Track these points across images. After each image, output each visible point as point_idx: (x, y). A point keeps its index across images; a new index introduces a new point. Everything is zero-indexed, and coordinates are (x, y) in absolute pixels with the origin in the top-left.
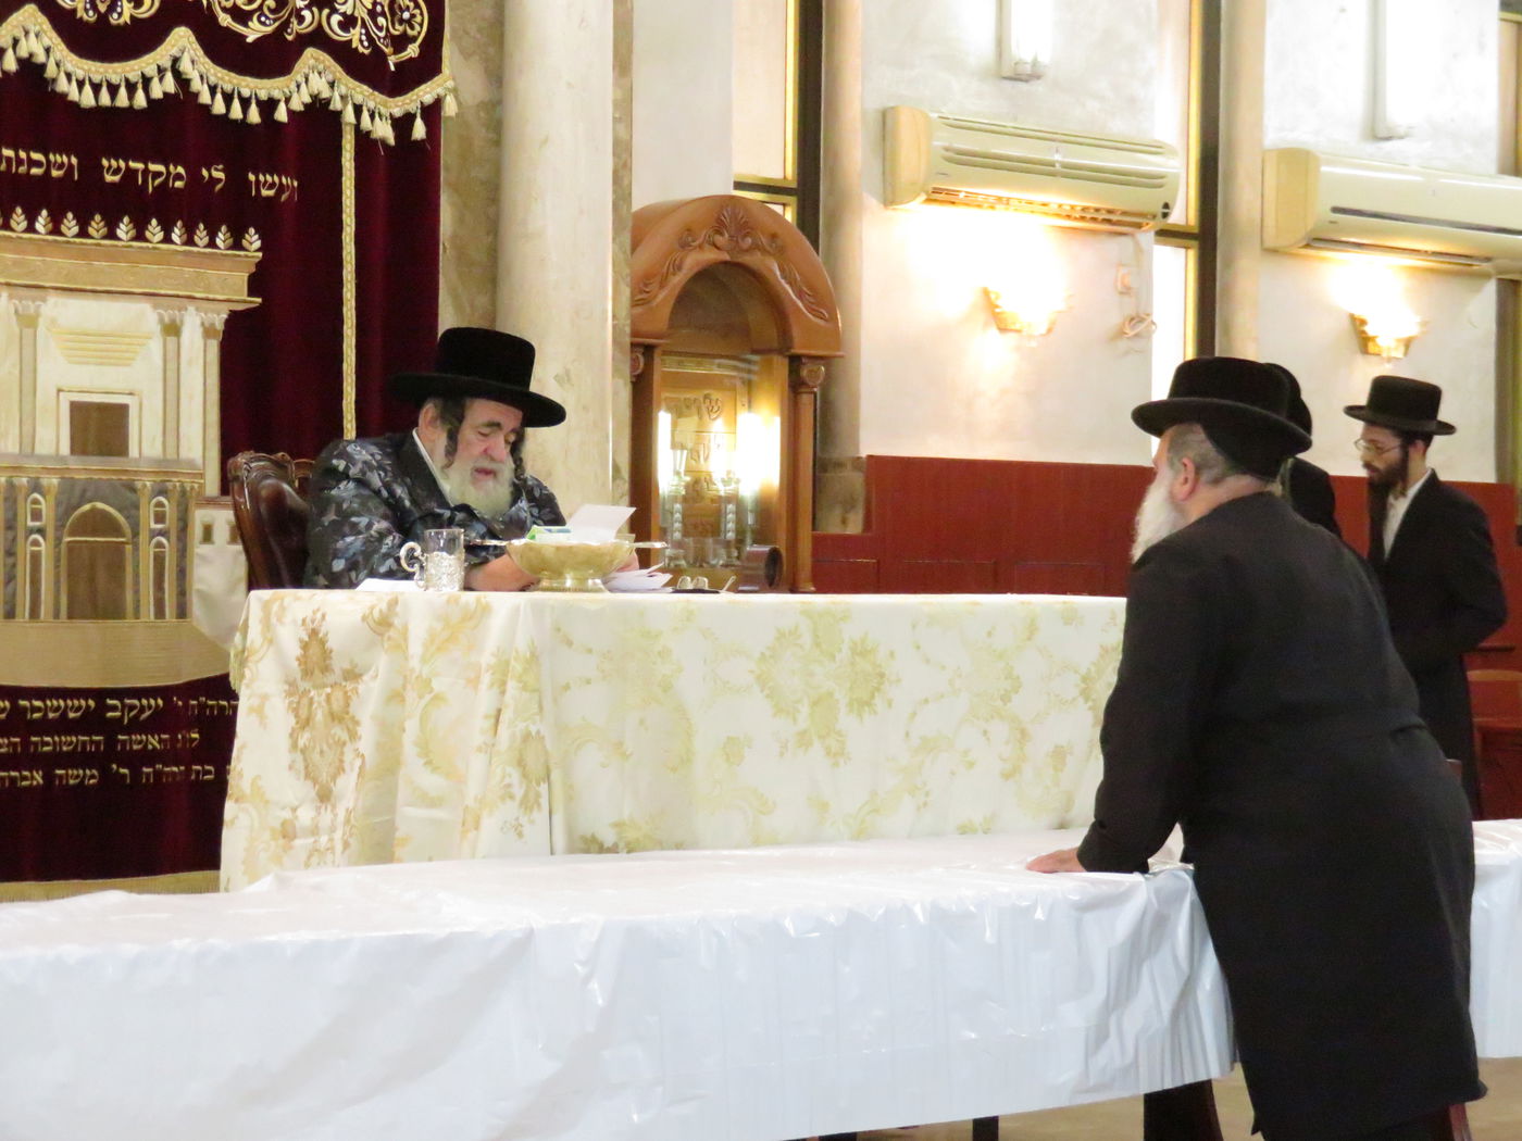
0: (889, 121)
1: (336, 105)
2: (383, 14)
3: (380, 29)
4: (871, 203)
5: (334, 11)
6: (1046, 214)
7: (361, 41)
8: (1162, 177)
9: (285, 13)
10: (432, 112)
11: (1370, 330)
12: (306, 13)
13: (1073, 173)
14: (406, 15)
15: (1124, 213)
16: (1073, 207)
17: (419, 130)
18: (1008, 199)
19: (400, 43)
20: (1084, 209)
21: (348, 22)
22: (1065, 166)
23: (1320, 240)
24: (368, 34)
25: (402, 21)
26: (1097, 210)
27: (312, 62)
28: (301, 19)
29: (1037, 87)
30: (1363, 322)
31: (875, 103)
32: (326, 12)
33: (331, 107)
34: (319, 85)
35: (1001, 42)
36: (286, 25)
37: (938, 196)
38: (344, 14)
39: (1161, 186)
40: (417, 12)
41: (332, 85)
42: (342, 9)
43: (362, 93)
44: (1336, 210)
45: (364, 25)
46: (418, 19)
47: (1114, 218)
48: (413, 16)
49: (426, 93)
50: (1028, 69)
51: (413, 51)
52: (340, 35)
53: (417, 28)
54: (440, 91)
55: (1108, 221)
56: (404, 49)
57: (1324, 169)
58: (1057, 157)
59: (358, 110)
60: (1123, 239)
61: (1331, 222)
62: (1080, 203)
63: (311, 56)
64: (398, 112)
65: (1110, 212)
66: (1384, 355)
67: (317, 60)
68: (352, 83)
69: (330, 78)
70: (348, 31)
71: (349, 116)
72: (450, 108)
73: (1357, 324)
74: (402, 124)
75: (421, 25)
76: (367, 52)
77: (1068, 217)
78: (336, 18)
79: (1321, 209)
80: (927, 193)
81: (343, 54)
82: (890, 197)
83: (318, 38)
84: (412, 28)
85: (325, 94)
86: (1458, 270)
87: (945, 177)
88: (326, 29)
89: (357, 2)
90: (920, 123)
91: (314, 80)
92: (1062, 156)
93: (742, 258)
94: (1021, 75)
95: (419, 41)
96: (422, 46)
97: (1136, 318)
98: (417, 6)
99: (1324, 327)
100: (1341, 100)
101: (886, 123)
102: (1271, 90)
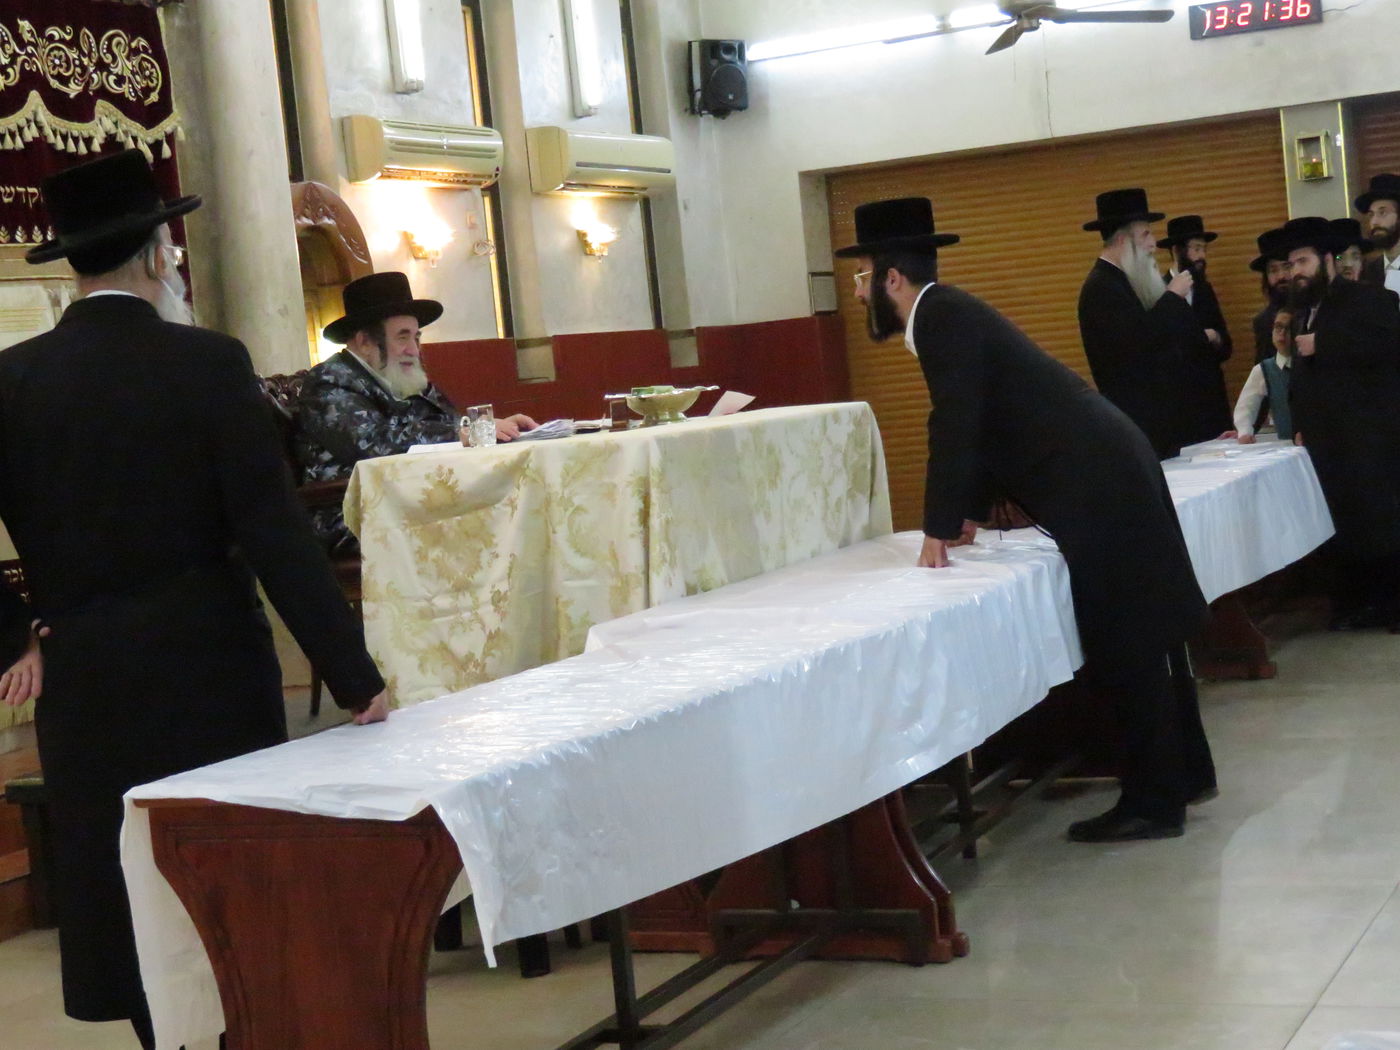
0: (347, 128)
1: (121, 137)
2: (137, 73)
3: (138, 83)
4: (343, 180)
5: (110, 73)
6: (434, 180)
7: (130, 93)
8: (494, 151)
9: (86, 77)
10: (170, 138)
11: (589, 239)
12: (94, 76)
13: (452, 152)
14: (147, 73)
15: (475, 176)
16: (449, 174)
17: (166, 152)
18: (420, 172)
19: (147, 91)
20: (456, 175)
21: (120, 80)
22: (450, 147)
23: (568, 186)
24: (133, 88)
25: (145, 78)
26: (460, 174)
27: (101, 109)
28: (93, 79)
29: (415, 97)
30: (584, 235)
31: (335, 115)
32: (105, 74)
33: (118, 139)
34: (108, 124)
35: (394, 67)
36: (87, 85)
37: (387, 175)
38: (117, 75)
39: (494, 157)
40: (153, 70)
41: (116, 124)
42: (115, 71)
43: (136, 128)
44: (578, 165)
45: (130, 82)
46: (155, 75)
47: (469, 179)
48: (151, 73)
49: (167, 126)
50: (415, 87)
51: (154, 97)
52: (115, 89)
53: (155, 81)
54: (175, 123)
55: (465, 182)
56: (148, 97)
57: (569, 135)
58: (445, 141)
59: (135, 139)
60: (466, 193)
61: (577, 172)
62: (453, 171)
63: (101, 105)
64: (150, 140)
65: (466, 175)
66: (598, 254)
67: (104, 107)
68: (129, 122)
69: (114, 119)
70: (120, 86)
72: (181, 135)
73: (581, 237)
74: (156, 147)
75: (158, 79)
76: (134, 100)
77: (446, 181)
78: (112, 78)
79: (570, 166)
80: (382, 172)
81: (119, 101)
82: (354, 176)
83: (103, 93)
84: (152, 81)
85: (113, 131)
86: (624, 197)
87: (392, 160)
88: (107, 86)
89: (124, 66)
90: (373, 126)
91: (105, 122)
92: (447, 140)
93: (319, 223)
94: (409, 89)
95: (157, 91)
96: (159, 94)
97: (482, 244)
98: (153, 66)
99: (565, 241)
100: (557, 94)
101: (344, 127)
102: (524, 90)
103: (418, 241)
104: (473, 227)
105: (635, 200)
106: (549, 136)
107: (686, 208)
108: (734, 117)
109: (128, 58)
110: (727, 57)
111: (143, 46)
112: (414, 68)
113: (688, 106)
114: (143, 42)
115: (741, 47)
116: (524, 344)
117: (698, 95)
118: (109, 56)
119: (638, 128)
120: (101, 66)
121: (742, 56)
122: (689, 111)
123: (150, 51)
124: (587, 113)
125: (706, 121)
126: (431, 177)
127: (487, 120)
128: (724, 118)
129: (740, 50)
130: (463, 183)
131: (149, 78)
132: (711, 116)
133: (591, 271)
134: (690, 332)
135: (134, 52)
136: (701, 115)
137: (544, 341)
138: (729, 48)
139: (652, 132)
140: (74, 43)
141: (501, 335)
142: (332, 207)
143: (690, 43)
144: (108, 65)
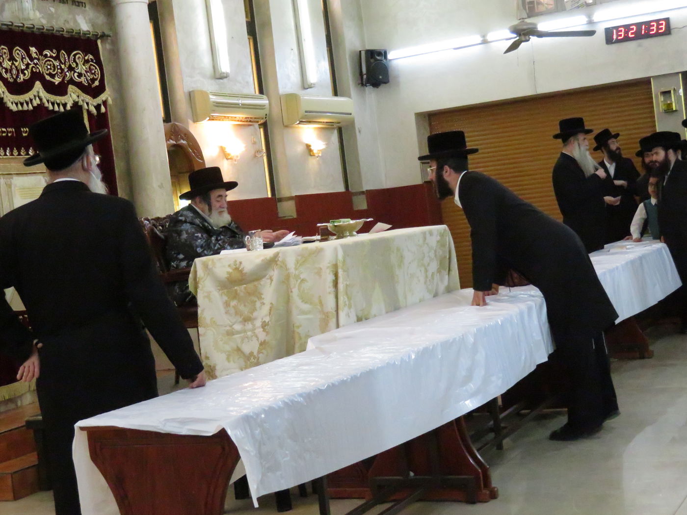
0: (191, 95)
1: (81, 103)
2: (88, 72)
3: (88, 76)
4: (190, 122)
5: (75, 72)
6: (235, 121)
7: (85, 81)
8: (264, 106)
9: (63, 74)
10: (105, 103)
11: (312, 148)
12: (67, 73)
13: (245, 107)
14: (93, 72)
15: (255, 118)
16: (243, 117)
17: (103, 109)
18: (228, 117)
19: (93, 80)
20: (246, 118)
21: (80, 75)
22: (242, 104)
23: (301, 122)
24: (86, 79)
25: (92, 74)
26: (248, 118)
27: (71, 89)
28: (67, 75)
29: (225, 80)
30: (310, 146)
31: (186, 90)
32: (72, 72)
33: (79, 104)
34: (74, 97)
35: (215, 67)
36: (64, 78)
37: (212, 119)
38: (78, 73)
39: (264, 109)
40: (96, 70)
41: (78, 96)
42: (77, 71)
43: (88, 98)
44: (306, 112)
45: (85, 76)
46: (97, 72)
47: (252, 120)
48: (95, 72)
49: (103, 97)
50: (225, 75)
51: (97, 83)
52: (77, 79)
53: (97, 75)
54: (107, 96)
55: (250, 121)
56: (94, 83)
57: (301, 97)
58: (240, 102)
59: (88, 104)
60: (251, 127)
61: (306, 115)
62: (245, 116)
63: (71, 88)
64: (95, 104)
65: (251, 118)
66: (316, 155)
67: (72, 88)
68: (85, 95)
69: (77, 94)
70: (80, 78)
71: (85, 106)
72: (110, 101)
73: (308, 147)
74: (98, 107)
75: (98, 74)
76: (87, 85)
77: (241, 121)
78: (76, 74)
79: (302, 112)
80: (210, 117)
81: (79, 85)
82: (196, 120)
83: (72, 82)
84: (95, 76)
85: (77, 100)
86: (329, 127)
87: (214, 111)
88: (74, 78)
89: (82, 68)
90: (205, 95)
91: (73, 96)
92: (241, 101)
93: (179, 142)
94: (222, 77)
95: (98, 80)
96: (99, 82)
97: (259, 151)
98: (96, 68)
99: (300, 149)
100: (295, 77)
101: (190, 95)
102: (279, 75)
103: (228, 151)
104: (254, 143)
105: (334, 128)
106: (292, 98)
107: (360, 132)
108: (383, 87)
109: (84, 65)
110: (378, 58)
111: (91, 59)
112: (225, 66)
113: (360, 82)
114: (91, 57)
115: (385, 53)
116: (280, 200)
117: (365, 77)
118: (74, 64)
119: (336, 93)
120: (71, 69)
121: (386, 57)
122: (360, 85)
123: (94, 61)
124: (310, 87)
125: (369, 89)
126: (233, 119)
127: (261, 91)
128: (378, 88)
129: (385, 54)
130: (249, 122)
131: (94, 74)
132: (371, 87)
133: (313, 163)
134: (363, 193)
135: (87, 62)
136: (366, 86)
137: (291, 198)
138: (379, 53)
139: (342, 96)
140: (57, 58)
141: (270, 196)
142: (185, 135)
143: (360, 51)
144: (74, 68)
